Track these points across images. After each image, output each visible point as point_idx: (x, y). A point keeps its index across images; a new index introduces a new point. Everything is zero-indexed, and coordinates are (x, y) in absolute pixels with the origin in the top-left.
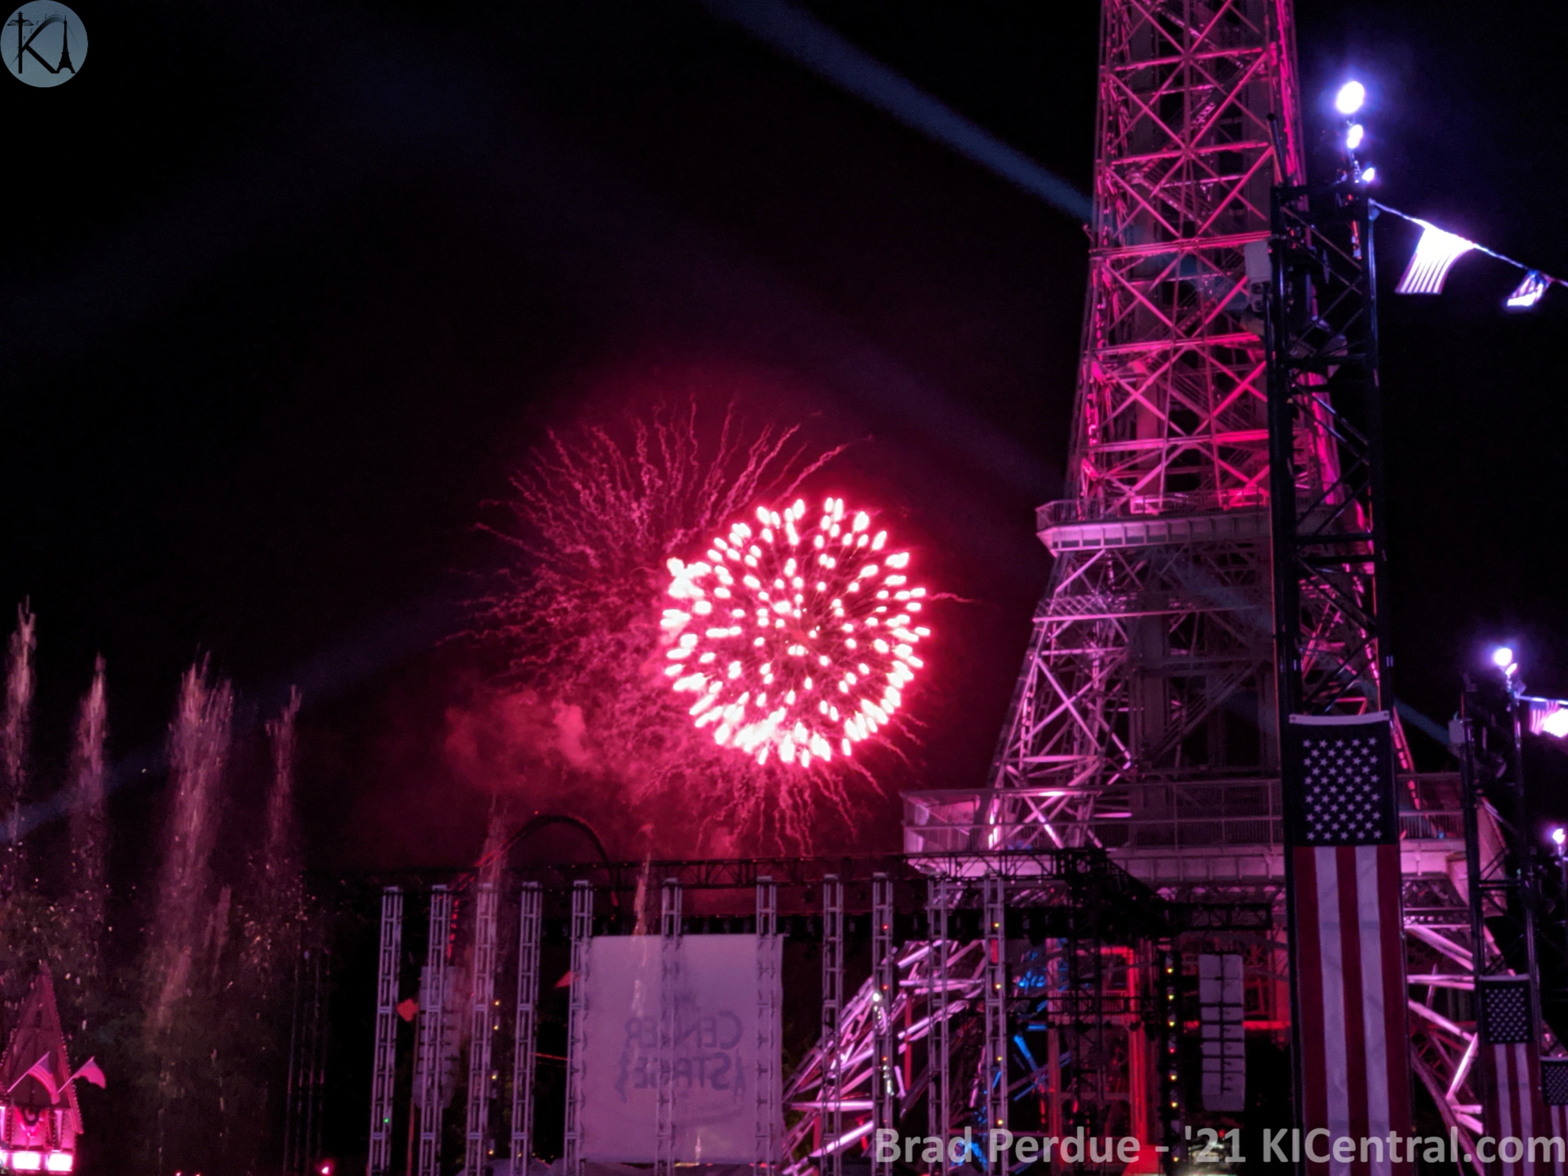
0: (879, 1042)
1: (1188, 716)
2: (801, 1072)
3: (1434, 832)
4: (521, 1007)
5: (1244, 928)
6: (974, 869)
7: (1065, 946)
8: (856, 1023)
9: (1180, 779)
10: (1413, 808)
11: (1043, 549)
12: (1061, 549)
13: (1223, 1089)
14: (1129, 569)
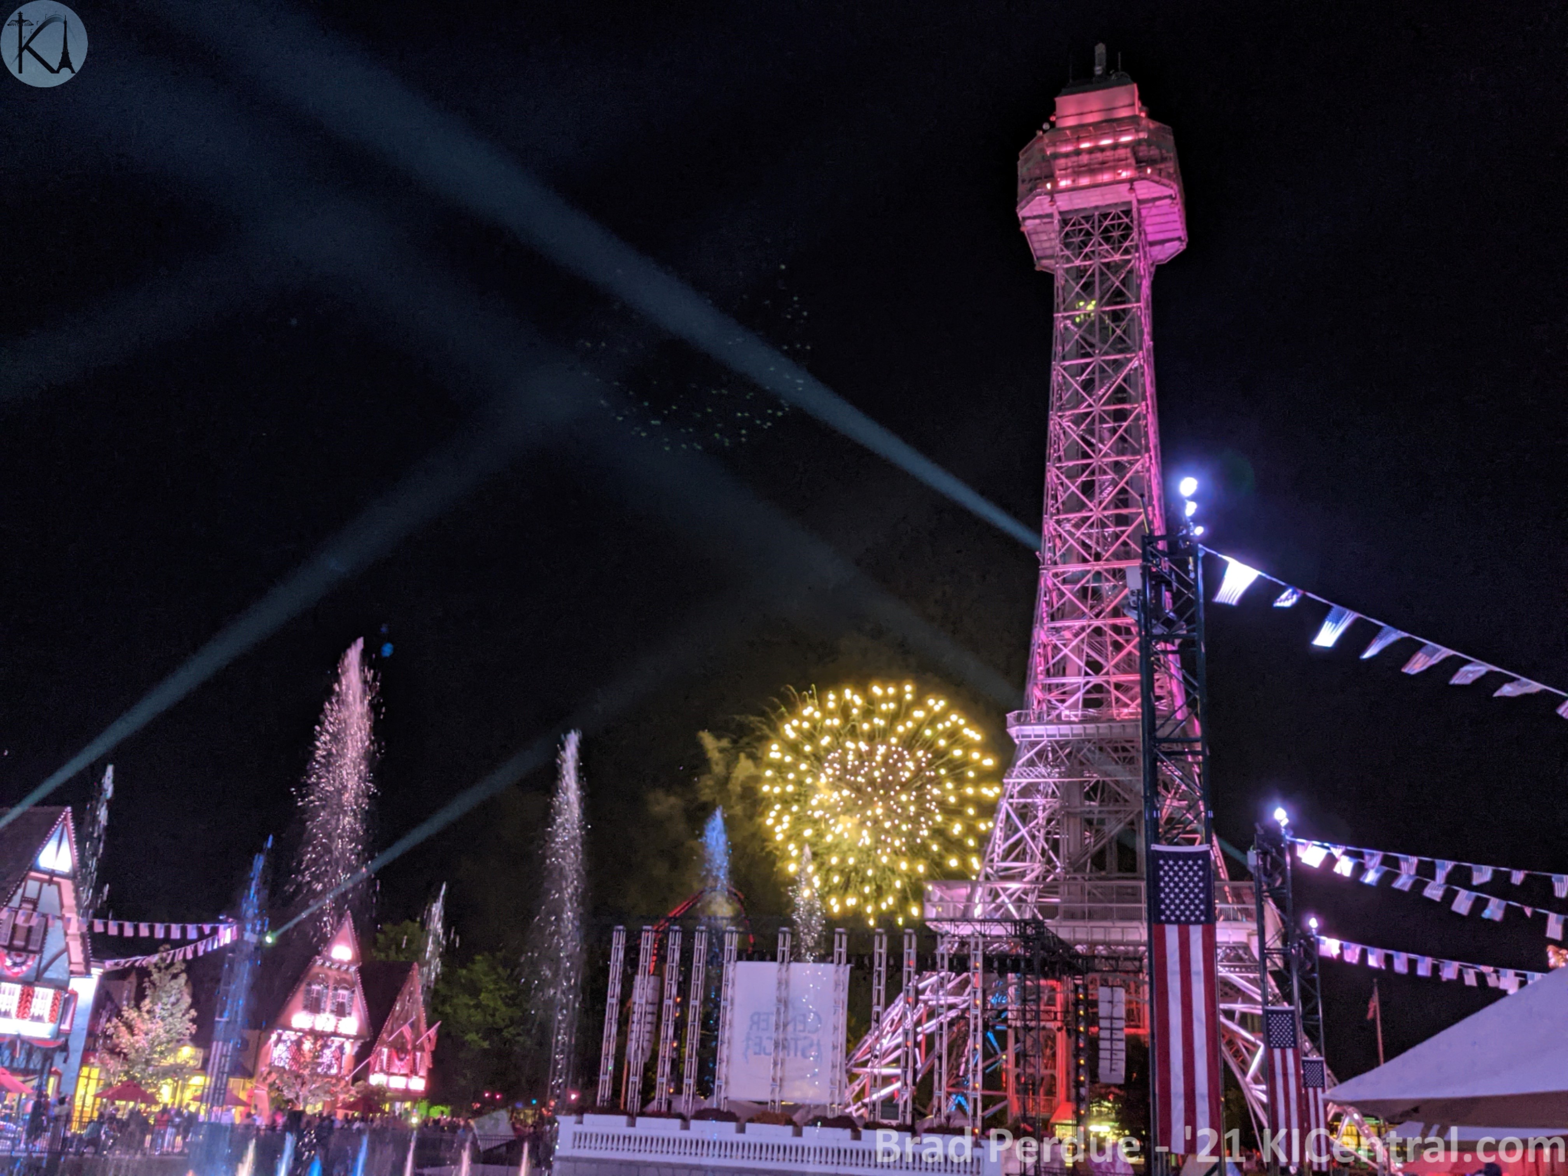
0: (906, 1033)
2: (859, 1049)
3: (1240, 917)
4: (692, 1002)
5: (1127, 972)
6: (965, 930)
8: (893, 1021)
10: (1228, 903)
11: (1010, 739)
13: (1111, 1070)
14: (1060, 752)
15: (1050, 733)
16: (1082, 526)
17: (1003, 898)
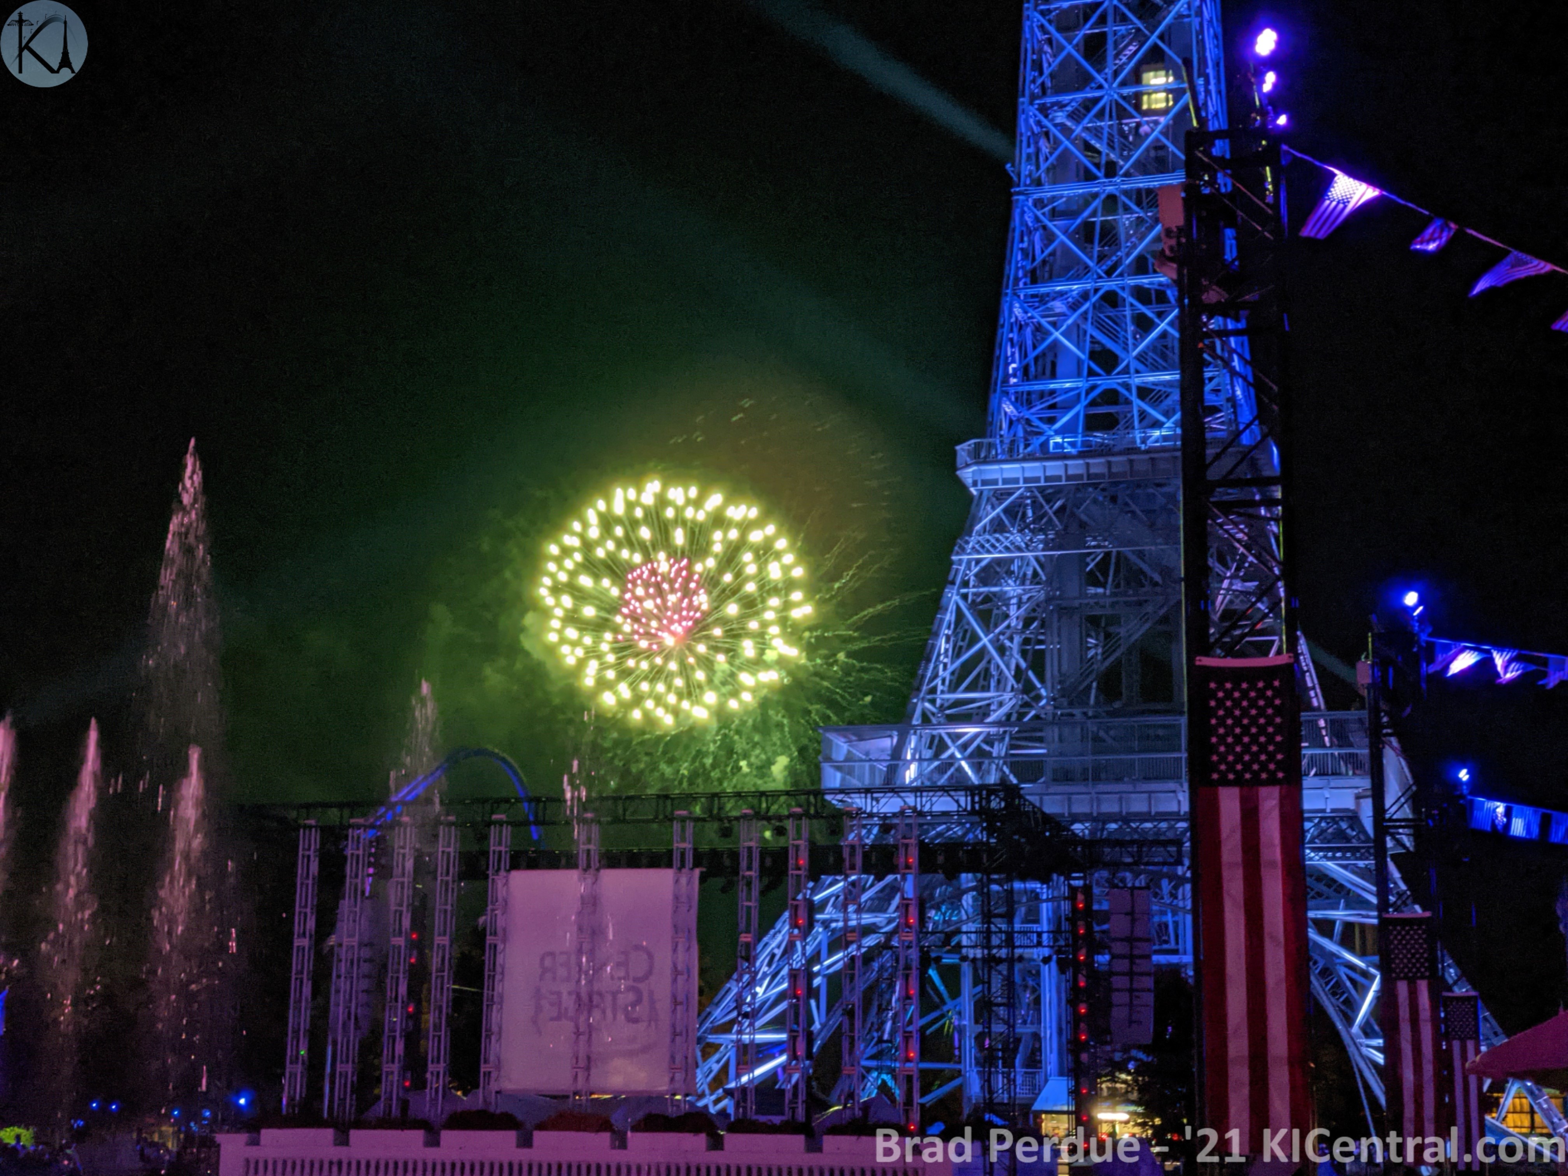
0: (793, 975)
1: (1103, 653)
2: (718, 1004)
3: (1343, 769)
4: (438, 941)
5: (1157, 865)
6: (889, 805)
7: (981, 880)
8: (773, 956)
9: (1095, 717)
10: (1324, 746)
12: (980, 487)
13: (1131, 1022)
14: (1047, 507)
15: (1028, 474)
16: (1085, 116)
17: (953, 750)
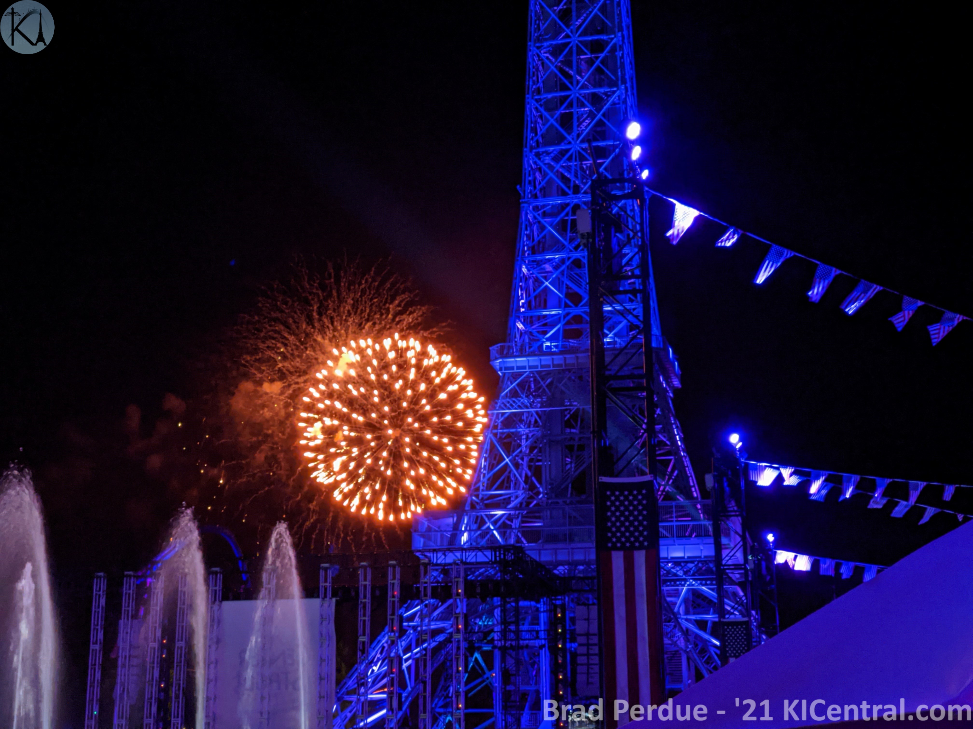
0: (391, 661)
1: (575, 467)
2: (350, 678)
4: (178, 644)
7: (505, 601)
8: (383, 647)
9: (570, 504)
12: (503, 371)
13: (587, 682)
14: (542, 383)
16: (561, 159)
17: (488, 524)
